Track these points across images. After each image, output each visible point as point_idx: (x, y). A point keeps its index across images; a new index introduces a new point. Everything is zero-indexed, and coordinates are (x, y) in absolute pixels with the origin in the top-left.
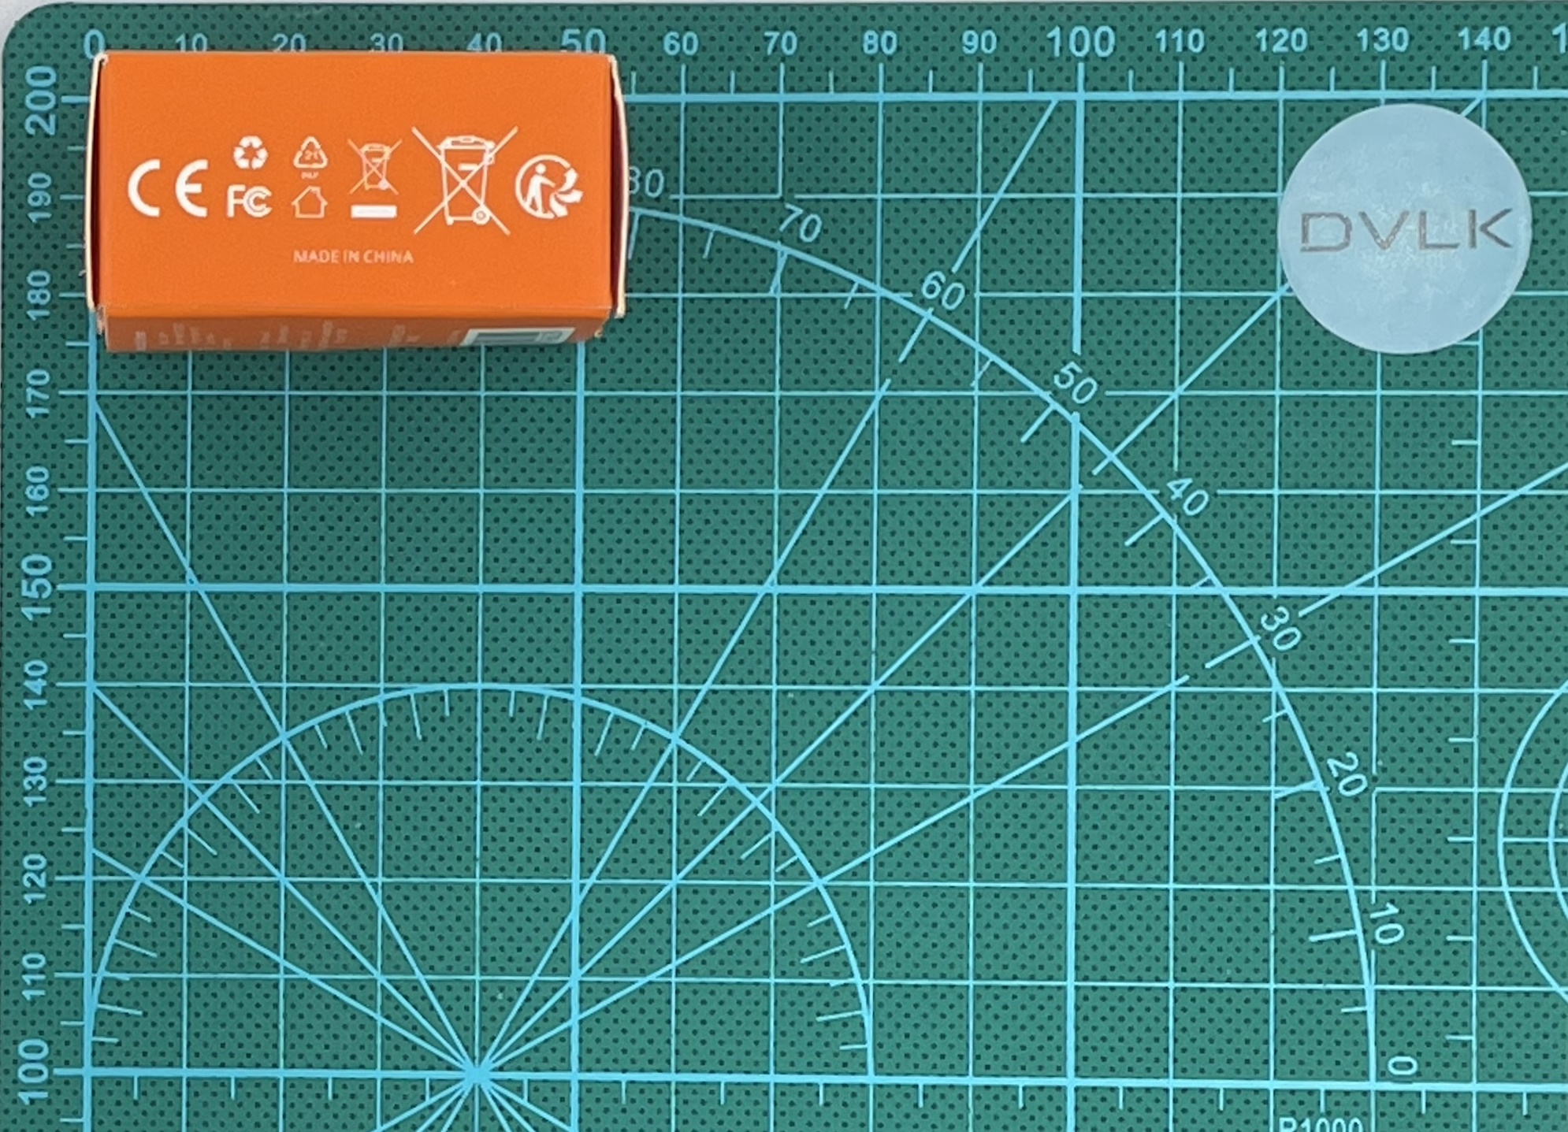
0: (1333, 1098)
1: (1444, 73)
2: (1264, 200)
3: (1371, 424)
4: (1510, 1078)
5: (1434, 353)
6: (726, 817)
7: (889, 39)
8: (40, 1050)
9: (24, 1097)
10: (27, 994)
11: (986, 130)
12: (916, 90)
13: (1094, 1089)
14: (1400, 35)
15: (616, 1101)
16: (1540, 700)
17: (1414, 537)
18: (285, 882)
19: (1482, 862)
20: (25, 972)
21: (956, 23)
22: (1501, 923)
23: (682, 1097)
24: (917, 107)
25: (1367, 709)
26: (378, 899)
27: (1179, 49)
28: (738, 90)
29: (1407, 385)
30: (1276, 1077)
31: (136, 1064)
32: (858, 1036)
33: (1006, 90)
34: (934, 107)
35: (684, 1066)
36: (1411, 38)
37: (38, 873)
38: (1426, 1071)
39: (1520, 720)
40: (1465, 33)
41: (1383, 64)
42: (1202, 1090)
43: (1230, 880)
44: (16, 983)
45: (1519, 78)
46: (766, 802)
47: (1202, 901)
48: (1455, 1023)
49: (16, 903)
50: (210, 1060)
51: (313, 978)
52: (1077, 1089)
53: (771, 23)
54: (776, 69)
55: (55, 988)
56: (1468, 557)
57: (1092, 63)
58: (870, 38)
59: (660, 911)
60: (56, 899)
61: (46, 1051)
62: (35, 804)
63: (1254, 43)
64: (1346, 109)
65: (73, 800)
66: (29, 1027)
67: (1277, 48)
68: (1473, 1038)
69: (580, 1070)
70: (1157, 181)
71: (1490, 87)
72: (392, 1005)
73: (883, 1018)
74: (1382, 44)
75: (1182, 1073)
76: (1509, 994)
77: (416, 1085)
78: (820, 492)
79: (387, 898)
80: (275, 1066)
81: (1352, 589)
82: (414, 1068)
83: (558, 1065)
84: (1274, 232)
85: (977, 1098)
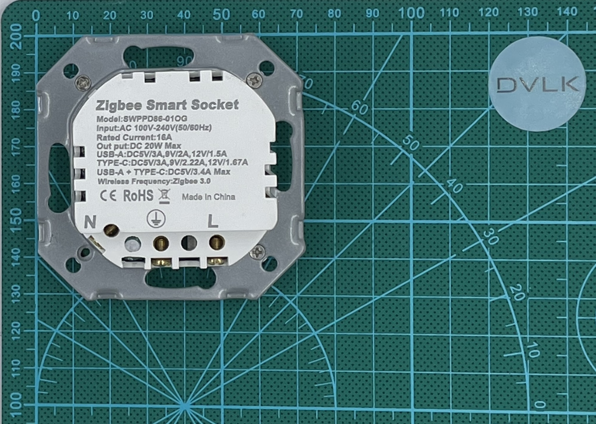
0: (514, 416)
1: (552, 24)
2: (483, 73)
3: (525, 159)
4: (581, 409)
5: (549, 131)
6: (279, 308)
7: (338, 12)
8: (18, 396)
9: (13, 414)
10: (13, 375)
11: (375, 46)
12: (349, 31)
13: (422, 413)
14: (535, 10)
15: (238, 417)
16: (592, 264)
17: (542, 202)
18: (111, 332)
19: (570, 326)
20: (12, 367)
21: (364, 6)
22: (577, 350)
23: (263, 415)
24: (349, 38)
25: (525, 267)
26: (147, 339)
27: (449, 15)
28: (281, 31)
29: (539, 144)
30: (491, 409)
31: (55, 402)
32: (331, 392)
33: (383, 31)
34: (356, 38)
35: (264, 403)
36: (539, 11)
37: (17, 329)
38: (549, 407)
39: (584, 272)
40: (560, 9)
41: (528, 21)
42: (463, 414)
43: (473, 333)
44: (9, 371)
45: (581, 26)
46: (294, 302)
47: (462, 340)
48: (560, 388)
49: (9, 340)
50: (83, 401)
51: (122, 369)
52: (415, 413)
53: (293, 6)
54: (295, 23)
55: (23, 373)
56: (563, 209)
57: (416, 21)
58: (331, 12)
59: (254, 344)
60: (24, 338)
61: (20, 398)
62: (16, 302)
63: (478, 13)
64: (514, 38)
65: (31, 301)
66: (14, 388)
67: (487, 15)
68: (567, 394)
69: (224, 405)
70: (441, 65)
71: (570, 30)
72: (152, 379)
73: (341, 386)
74: (528, 13)
75: (455, 407)
76: (581, 377)
77: (162, 410)
78: (314, 184)
79: (150, 339)
80: (108, 403)
81: (518, 221)
82: (161, 404)
83: (216, 403)
84: (487, 85)
85: (377, 416)
